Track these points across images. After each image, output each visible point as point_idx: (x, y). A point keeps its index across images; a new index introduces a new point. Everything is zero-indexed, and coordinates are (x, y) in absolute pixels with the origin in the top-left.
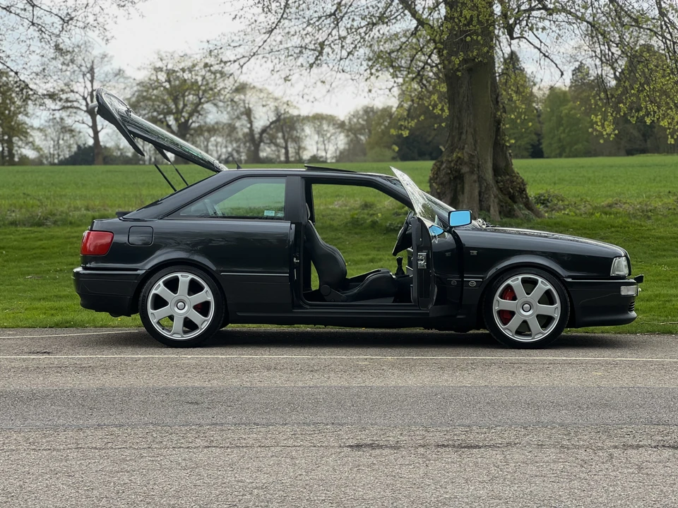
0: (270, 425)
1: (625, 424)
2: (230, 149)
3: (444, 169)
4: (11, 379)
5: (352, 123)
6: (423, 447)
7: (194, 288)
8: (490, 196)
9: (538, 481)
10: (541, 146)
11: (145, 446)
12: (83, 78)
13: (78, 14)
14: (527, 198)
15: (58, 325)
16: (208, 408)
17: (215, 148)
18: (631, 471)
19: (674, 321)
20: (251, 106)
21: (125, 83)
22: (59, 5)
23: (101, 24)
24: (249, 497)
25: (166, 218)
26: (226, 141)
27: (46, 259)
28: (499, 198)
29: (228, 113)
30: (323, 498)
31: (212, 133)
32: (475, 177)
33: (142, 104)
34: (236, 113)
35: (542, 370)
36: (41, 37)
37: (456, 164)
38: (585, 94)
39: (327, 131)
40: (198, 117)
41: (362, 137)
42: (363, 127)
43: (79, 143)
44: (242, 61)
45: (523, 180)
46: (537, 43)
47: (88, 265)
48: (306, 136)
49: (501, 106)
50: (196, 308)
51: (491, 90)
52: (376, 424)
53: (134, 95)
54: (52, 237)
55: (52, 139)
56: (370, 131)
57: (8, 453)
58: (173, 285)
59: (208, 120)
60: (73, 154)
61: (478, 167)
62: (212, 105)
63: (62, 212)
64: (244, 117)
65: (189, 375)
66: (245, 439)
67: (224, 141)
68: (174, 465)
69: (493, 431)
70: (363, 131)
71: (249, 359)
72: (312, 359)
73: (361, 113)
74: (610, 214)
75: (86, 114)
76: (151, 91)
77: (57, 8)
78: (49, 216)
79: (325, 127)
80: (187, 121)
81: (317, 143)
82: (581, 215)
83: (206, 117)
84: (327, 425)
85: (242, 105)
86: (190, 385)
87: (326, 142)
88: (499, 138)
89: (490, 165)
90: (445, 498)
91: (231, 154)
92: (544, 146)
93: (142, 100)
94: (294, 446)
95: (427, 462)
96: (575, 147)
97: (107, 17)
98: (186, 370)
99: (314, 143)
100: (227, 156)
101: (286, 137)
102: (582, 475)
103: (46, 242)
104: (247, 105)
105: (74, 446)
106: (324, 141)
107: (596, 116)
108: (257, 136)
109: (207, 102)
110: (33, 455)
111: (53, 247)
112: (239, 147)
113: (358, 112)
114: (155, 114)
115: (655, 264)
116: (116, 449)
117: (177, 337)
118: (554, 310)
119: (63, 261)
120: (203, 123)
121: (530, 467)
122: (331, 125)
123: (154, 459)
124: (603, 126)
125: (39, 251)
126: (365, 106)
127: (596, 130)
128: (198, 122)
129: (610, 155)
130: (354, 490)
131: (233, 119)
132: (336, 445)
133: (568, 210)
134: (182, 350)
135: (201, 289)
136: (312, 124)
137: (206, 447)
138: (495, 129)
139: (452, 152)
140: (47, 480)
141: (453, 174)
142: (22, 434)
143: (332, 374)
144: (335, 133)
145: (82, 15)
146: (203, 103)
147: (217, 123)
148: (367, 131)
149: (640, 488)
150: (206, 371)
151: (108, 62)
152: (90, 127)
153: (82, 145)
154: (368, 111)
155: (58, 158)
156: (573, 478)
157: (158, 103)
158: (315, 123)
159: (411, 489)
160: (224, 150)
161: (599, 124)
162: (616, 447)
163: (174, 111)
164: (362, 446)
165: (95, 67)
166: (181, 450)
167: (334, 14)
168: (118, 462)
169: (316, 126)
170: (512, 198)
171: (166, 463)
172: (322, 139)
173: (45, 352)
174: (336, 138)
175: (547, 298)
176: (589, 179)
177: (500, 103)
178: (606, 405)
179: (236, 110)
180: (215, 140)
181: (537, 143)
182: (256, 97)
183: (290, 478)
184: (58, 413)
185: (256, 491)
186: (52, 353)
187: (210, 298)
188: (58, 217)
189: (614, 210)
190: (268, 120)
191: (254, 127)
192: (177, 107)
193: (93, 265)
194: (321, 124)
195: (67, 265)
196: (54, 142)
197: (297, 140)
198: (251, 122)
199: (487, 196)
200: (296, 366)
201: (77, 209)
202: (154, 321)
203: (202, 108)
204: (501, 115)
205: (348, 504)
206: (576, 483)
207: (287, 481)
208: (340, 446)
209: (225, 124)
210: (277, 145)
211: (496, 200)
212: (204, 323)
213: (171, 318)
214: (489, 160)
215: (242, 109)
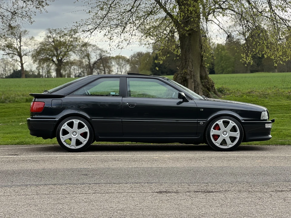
0: (120, 184)
1: (274, 182)
2: (80, 71)
3: (179, 77)
4: (3, 166)
5: (132, 59)
6: (189, 192)
7: (80, 126)
8: (199, 88)
9: (242, 206)
10: (214, 69)
11: (67, 193)
12: (16, 41)
13: (19, 11)
14: (215, 89)
15: (18, 144)
16: (92, 177)
17: (73, 71)
18: (281, 201)
19: (285, 140)
20: (89, 52)
21: (35, 43)
22: (10, 7)
23: (29, 16)
24: (116, 214)
25: (68, 96)
26: (78, 68)
27: (7, 117)
28: (203, 89)
29: (79, 55)
30: (149, 214)
31: (72, 64)
32: (192, 80)
33: (42, 52)
34: (83, 56)
35: (234, 160)
36: (3, 21)
37: (184, 75)
38: (233, 47)
39: (121, 63)
40: (66, 57)
41: (137, 66)
42: (137, 61)
43: (14, 69)
44: (91, 31)
45: (213, 82)
46: (218, 23)
47: (34, 117)
48: (113, 66)
49: (203, 50)
50: (81, 135)
51: (199, 43)
52: (166, 183)
53: (38, 48)
54: (9, 108)
55: (2, 67)
56: (140, 63)
57: (7, 197)
58: (71, 125)
59: (71, 59)
60: (11, 74)
61: (194, 76)
62: (72, 52)
63: (13, 97)
64: (86, 57)
65: (81, 163)
66: (110, 190)
67: (77, 68)
68: (81, 201)
69: (218, 185)
70: (137, 63)
71: (106, 156)
72: (133, 156)
73: (136, 55)
74: (250, 96)
75: (18, 56)
76: (46, 46)
77: (10, 9)
78: (7, 99)
79: (121, 61)
80: (62, 59)
81: (117, 68)
82: (237, 96)
83: (70, 57)
84: (145, 183)
85: (85, 52)
86: (82, 167)
87: (121, 68)
88: (202, 63)
89: (198, 75)
90: (202, 213)
91: (80, 74)
92: (215, 69)
93: (42, 50)
94: (132, 192)
95: (192, 198)
96: (228, 69)
97: (31, 12)
98: (79, 161)
99: (116, 69)
100: (79, 74)
101: (104, 66)
102: (261, 203)
103: (6, 110)
104: (87, 52)
105: (35, 193)
106: (120, 68)
107: (243, 54)
108: (91, 66)
109: (70, 51)
110: (18, 197)
111: (10, 112)
112: (84, 70)
113: (135, 55)
114: (48, 56)
115: (271, 117)
116: (54, 194)
117: (73, 148)
118: (237, 135)
119: (15, 117)
120: (68, 60)
121: (237, 200)
122: (124, 61)
123: (72, 198)
124: (246, 58)
125: (4, 114)
126: (138, 52)
127: (243, 61)
128: (67, 60)
129: (243, 73)
130: (162, 210)
131: (82, 58)
132: (150, 191)
133: (232, 94)
134: (75, 153)
135: (83, 126)
136: (115, 60)
137: (94, 193)
138: (201, 60)
139: (182, 70)
140: (26, 207)
141: (183, 79)
142: (12, 188)
143: (143, 163)
144: (125, 64)
145: (21, 11)
146: (69, 51)
147: (74, 60)
148: (139, 63)
149: (286, 208)
150: (88, 161)
151: (27, 34)
152: (19, 62)
153: (15, 70)
154: (140, 54)
155: (5, 76)
156: (256, 204)
157: (49, 51)
158: (116, 60)
159: (187, 210)
160: (77, 72)
161: (245, 58)
162: (273, 191)
163: (56, 55)
164: (162, 192)
165: (21, 36)
166: (83, 194)
167: (130, 10)
168: (56, 200)
169: (117, 61)
170: (209, 89)
171: (77, 200)
172: (119, 67)
173: (15, 155)
174: (126, 66)
175: (234, 129)
176: (237, 82)
177: (203, 49)
178: (265, 174)
179: (83, 54)
180: (74, 68)
181: (212, 68)
182: (91, 49)
183: (133, 206)
184: (26, 180)
185: (119, 211)
186: (19, 155)
187: (87, 130)
188: (11, 99)
189: (251, 94)
190: (97, 58)
191: (90, 62)
192: (57, 53)
193: (36, 116)
194: (119, 60)
195: (17, 119)
196: (3, 68)
197: (109, 67)
198: (89, 60)
199: (198, 88)
200: (127, 159)
201: (19, 96)
202: (63, 141)
203: (68, 53)
204: (203, 54)
205: (160, 216)
206: (258, 207)
207: (132, 207)
208: (152, 192)
209: (78, 61)
210: (101, 70)
211: (202, 90)
212: (84, 141)
213: (70, 139)
214: (198, 73)
215: (86, 54)
